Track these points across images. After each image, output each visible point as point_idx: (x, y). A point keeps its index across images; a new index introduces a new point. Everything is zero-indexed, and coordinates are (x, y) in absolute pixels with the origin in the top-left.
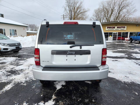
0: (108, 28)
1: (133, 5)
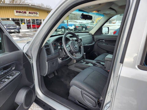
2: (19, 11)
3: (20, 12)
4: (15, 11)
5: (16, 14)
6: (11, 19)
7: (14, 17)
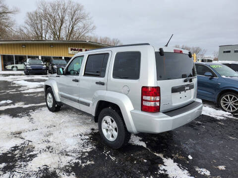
0: (71, 50)
1: (91, 19)
2: (74, 48)
3: (75, 50)
4: (69, 49)
5: (70, 52)
6: (63, 58)
7: (68, 55)
